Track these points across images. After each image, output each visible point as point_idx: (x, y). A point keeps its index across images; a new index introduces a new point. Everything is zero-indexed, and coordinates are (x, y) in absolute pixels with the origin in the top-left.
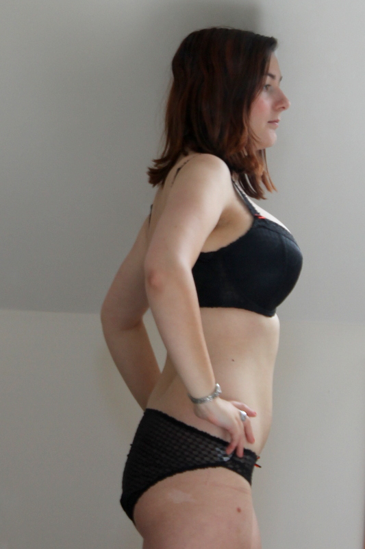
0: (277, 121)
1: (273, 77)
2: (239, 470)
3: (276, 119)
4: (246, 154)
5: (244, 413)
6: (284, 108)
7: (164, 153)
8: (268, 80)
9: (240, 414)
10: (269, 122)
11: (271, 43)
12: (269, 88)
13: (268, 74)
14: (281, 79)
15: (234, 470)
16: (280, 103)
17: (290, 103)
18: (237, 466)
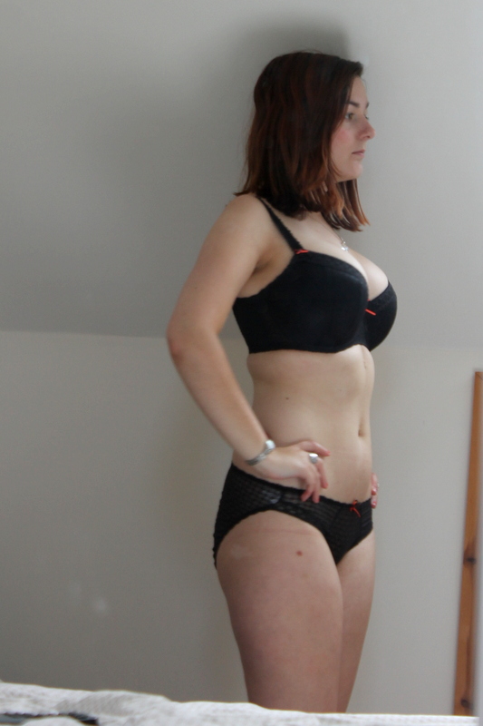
0: (362, 152)
1: (356, 105)
2: (292, 512)
3: (359, 149)
4: (326, 190)
5: (314, 455)
6: (369, 137)
7: (246, 184)
8: (350, 108)
9: (310, 457)
10: (354, 153)
11: (356, 69)
12: (353, 117)
13: (350, 102)
14: (367, 105)
15: (286, 511)
16: (365, 132)
17: (375, 132)
18: (289, 507)
